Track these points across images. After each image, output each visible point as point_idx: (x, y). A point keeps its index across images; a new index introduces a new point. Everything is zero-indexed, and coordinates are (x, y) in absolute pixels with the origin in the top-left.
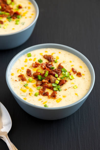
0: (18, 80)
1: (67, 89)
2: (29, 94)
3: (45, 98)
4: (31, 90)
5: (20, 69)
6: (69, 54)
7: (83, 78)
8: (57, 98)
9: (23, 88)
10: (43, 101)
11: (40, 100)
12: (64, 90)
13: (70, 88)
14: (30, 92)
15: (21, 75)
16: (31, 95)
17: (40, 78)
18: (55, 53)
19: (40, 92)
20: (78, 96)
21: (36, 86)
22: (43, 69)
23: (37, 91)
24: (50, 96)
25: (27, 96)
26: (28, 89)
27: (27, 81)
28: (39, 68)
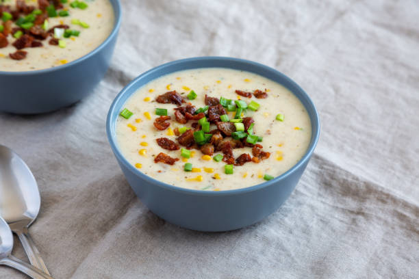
0: (161, 169)
1: (268, 129)
2: (214, 178)
3: (249, 168)
4: (208, 171)
5: (141, 148)
6: (199, 73)
7: (274, 96)
9: (190, 177)
10: (253, 175)
11: (244, 176)
12: (266, 134)
13: (273, 126)
14: (212, 175)
15: (158, 156)
16: (220, 178)
17: (202, 137)
18: (171, 84)
19: (229, 162)
20: (301, 129)
21: (210, 155)
22: (184, 123)
23: (222, 164)
24: (257, 159)
25: (213, 184)
26: (200, 171)
27: (181, 160)
28: (174, 126)
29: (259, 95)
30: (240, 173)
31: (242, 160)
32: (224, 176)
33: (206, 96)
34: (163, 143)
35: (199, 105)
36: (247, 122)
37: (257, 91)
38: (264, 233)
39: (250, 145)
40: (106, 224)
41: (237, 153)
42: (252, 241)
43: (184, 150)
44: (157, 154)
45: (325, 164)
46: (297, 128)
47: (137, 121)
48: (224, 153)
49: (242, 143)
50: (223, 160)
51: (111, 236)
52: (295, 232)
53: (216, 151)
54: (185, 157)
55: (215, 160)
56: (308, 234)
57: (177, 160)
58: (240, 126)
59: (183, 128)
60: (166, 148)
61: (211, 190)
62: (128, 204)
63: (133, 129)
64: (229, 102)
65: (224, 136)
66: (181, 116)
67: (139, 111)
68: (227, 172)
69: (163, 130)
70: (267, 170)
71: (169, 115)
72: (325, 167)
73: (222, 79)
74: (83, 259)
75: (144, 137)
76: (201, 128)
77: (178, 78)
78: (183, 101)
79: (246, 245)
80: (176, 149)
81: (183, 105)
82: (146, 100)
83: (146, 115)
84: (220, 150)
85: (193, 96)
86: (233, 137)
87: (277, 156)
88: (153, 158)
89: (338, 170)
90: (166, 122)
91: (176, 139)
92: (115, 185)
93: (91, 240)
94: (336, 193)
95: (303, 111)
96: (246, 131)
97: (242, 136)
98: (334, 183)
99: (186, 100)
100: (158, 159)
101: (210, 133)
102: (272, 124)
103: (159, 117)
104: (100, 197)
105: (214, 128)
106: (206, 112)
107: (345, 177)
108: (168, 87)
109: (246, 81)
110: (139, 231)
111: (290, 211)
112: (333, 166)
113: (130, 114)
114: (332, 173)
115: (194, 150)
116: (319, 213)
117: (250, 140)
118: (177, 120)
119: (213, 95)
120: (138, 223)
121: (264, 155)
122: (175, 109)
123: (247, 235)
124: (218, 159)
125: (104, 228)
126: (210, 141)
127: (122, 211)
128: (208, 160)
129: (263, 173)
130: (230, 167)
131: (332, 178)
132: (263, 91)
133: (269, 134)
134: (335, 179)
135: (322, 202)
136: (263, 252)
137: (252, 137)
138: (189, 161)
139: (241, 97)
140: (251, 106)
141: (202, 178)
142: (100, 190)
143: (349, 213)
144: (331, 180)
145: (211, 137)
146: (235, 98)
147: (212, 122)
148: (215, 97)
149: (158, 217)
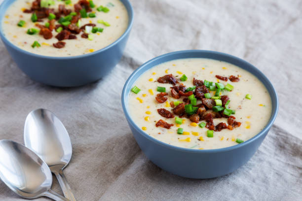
0: (161, 132)
1: (240, 105)
2: (199, 140)
3: (225, 133)
4: (195, 134)
5: (146, 115)
7: (244, 81)
8: (240, 123)
9: (182, 138)
10: (228, 139)
11: (222, 139)
12: (238, 109)
15: (159, 122)
16: (203, 140)
17: (191, 109)
18: (169, 69)
19: (210, 129)
20: (264, 106)
21: (197, 122)
22: (178, 98)
23: (205, 130)
24: (231, 127)
25: (199, 144)
26: (189, 134)
27: (175, 126)
28: (170, 100)
29: (233, 79)
30: (219, 137)
31: (220, 127)
32: (206, 138)
33: (194, 79)
34: (163, 113)
35: (188, 85)
36: (224, 99)
37: (232, 76)
38: (234, 181)
39: (226, 117)
40: (119, 170)
41: (216, 122)
42: (225, 186)
43: (177, 118)
44: (157, 121)
45: (280, 132)
46: (260, 105)
47: (143, 95)
48: (207, 121)
49: (220, 115)
50: (206, 126)
51: (122, 178)
52: (257, 181)
53: (201, 119)
54: (178, 123)
55: (201, 126)
56: (267, 183)
57: (172, 125)
58: (219, 102)
59: (177, 102)
60: (164, 117)
61: (197, 148)
62: (134, 155)
63: (141, 102)
64: (211, 84)
65: (207, 109)
66: (175, 93)
67: (145, 88)
68: (209, 136)
69: (162, 102)
70: (238, 136)
71: (167, 92)
72: (280, 134)
73: (206, 66)
74: (102, 194)
75: (148, 107)
76: (190, 102)
77: (174, 65)
78: (177, 82)
79: (220, 189)
80: (171, 117)
81: (177, 85)
82: (150, 80)
83: (150, 91)
84: (204, 119)
85: (184, 79)
86: (214, 110)
87: (246, 125)
88: (155, 123)
89: (290, 137)
90: (164, 97)
91: (172, 110)
92: (126, 141)
93: (108, 181)
94: (288, 154)
95: (266, 92)
96: (223, 106)
97: (220, 109)
98: (287, 146)
99: (179, 82)
100: (159, 124)
101: (197, 106)
102: (242, 101)
103: (159, 93)
104: (114, 149)
105: (200, 102)
106: (194, 90)
107: (295, 142)
108: (166, 72)
109: (224, 69)
110: (143, 176)
111: (254, 165)
112: (286, 133)
113: (139, 90)
114: (286, 139)
115: (185, 118)
116: (275, 168)
117: (226, 112)
118: (173, 96)
119: (199, 78)
120: (142, 170)
121: (237, 124)
122: (171, 88)
123: (221, 182)
124: (202, 126)
125: (118, 172)
126: (197, 112)
127: (130, 161)
128: (195, 126)
129: (236, 138)
130: (211, 132)
131: (286, 142)
132: (236, 76)
133: (240, 108)
134: (288, 143)
135: (277, 159)
136: (233, 196)
137: (228, 110)
138: (181, 126)
139: (220, 81)
140: (227, 87)
141: (190, 140)
142: (114, 145)
143: (298, 169)
144: (285, 144)
145: (198, 109)
146: (215, 81)
147: (198, 98)
148: (201, 80)
149: (156, 166)
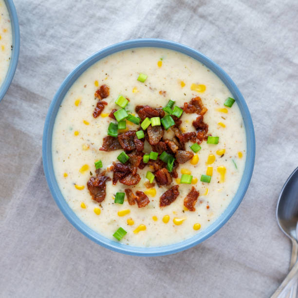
0: (204, 205)
1: (157, 92)
2: (222, 156)
3: (212, 119)
4: (212, 160)
5: (171, 223)
6: (57, 152)
7: (106, 79)
8: (195, 97)
9: (218, 178)
10: (222, 117)
11: (223, 126)
12: (165, 96)
13: (153, 87)
14: (217, 157)
16: (224, 151)
18: (74, 184)
20: (162, 60)
23: (205, 145)
25: (231, 157)
26: (212, 168)
27: (195, 185)
28: (141, 187)
30: (218, 129)
31: (200, 126)
32: (220, 147)
33: (100, 150)
34: (167, 200)
35: (112, 158)
46: (160, 64)
47: (130, 224)
48: (188, 141)
50: (198, 143)
53: (184, 149)
55: (197, 151)
57: (193, 189)
60: (175, 198)
63: (143, 228)
68: (216, 142)
70: (218, 104)
77: (65, 176)
78: (103, 175)
81: (110, 175)
82: (98, 213)
83: (122, 215)
84: (184, 144)
87: (199, 90)
88: (188, 212)
99: (102, 171)
100: (190, 206)
102: (150, 88)
109: (78, 104)
119: (99, 143)
121: (196, 102)
122: (114, 184)
124: (196, 149)
128: (198, 158)
133: (165, 92)
141: (221, 167)
